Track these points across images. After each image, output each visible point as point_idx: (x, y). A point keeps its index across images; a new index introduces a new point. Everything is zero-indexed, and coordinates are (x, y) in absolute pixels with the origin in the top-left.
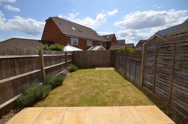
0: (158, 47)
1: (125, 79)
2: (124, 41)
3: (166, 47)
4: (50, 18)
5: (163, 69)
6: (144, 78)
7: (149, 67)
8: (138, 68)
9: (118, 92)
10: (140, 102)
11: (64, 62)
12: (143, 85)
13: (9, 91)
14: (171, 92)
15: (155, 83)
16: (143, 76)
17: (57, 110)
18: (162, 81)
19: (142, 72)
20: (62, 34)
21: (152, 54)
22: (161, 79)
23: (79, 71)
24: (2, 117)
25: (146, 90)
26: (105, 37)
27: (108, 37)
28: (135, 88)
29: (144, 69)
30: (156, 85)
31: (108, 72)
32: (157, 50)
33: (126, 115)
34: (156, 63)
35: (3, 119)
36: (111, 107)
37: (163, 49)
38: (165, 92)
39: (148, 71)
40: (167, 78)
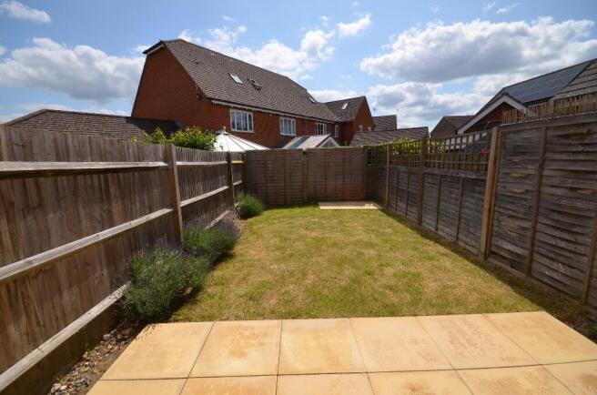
0: (550, 133)
1: (422, 235)
2: (393, 118)
3: (575, 134)
4: (161, 42)
5: (563, 202)
6: (494, 233)
7: (513, 198)
8: (469, 202)
9: (417, 276)
10: (495, 304)
11: (226, 187)
12: (490, 253)
13: (98, 274)
14: (591, 271)
15: (533, 244)
16: (490, 226)
17: (252, 328)
18: (560, 238)
19: (486, 214)
20: (201, 95)
21: (526, 157)
22: (557, 233)
23: (267, 213)
24: (84, 356)
25: (500, 268)
26: (335, 106)
27: (345, 107)
28: (466, 262)
29: (495, 206)
30: (538, 253)
31: (362, 218)
32: (546, 143)
33: (468, 340)
34: (540, 184)
35: (87, 363)
36: (414, 318)
37: (566, 141)
38: (569, 272)
39: (509, 209)
40: (578, 230)
